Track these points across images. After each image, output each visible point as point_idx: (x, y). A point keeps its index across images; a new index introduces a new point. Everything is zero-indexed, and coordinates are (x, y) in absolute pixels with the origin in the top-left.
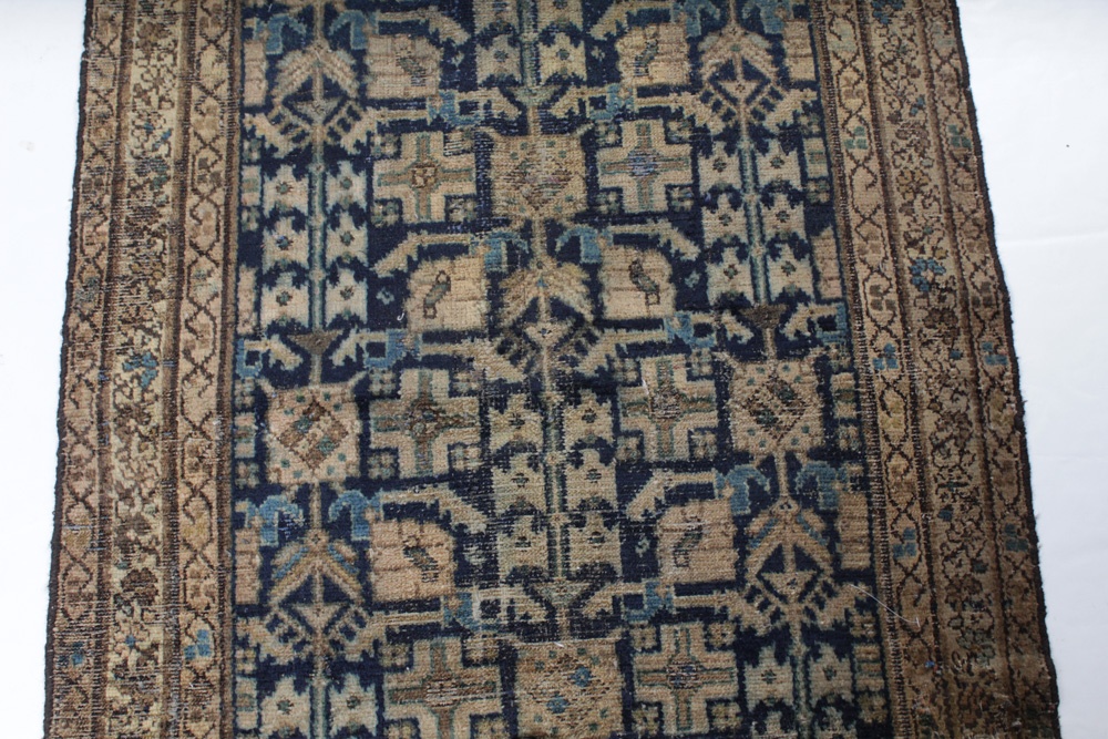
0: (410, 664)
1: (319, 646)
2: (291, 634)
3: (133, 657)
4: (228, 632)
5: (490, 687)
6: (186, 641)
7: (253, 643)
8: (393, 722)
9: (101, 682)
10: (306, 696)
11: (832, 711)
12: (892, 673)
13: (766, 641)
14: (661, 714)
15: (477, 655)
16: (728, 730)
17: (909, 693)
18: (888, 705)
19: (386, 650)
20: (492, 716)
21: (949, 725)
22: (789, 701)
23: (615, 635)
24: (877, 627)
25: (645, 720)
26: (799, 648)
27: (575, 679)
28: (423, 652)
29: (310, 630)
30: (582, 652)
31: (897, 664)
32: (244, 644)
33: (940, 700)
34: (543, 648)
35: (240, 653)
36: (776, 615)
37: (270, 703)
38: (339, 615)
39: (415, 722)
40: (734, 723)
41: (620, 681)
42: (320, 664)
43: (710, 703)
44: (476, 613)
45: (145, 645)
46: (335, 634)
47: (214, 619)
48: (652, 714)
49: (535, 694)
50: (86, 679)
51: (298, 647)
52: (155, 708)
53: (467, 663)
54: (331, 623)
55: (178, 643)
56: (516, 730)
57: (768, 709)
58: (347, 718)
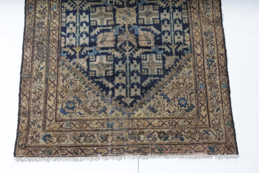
0: (96, 11)
1: (78, 8)
2: (72, 5)
3: (42, 9)
4: (60, 5)
5: (111, 16)
6: (52, 7)
7: (65, 7)
8: (92, 21)
9: (35, 13)
10: (75, 16)
11: (177, 21)
12: (189, 15)
13: (165, 9)
14: (144, 21)
15: (108, 10)
16: (157, 24)
17: (193, 18)
18: (188, 20)
19: (91, 9)
20: (111, 20)
21: (200, 24)
22: (169, 19)
23: (136, 7)
24: (187, 7)
25: (141, 21)
26: (171, 10)
27: (127, 14)
28: (98, 9)
29: (76, 5)
30: (129, 10)
31: (191, 13)
32: (63, 7)
33: (199, 20)
34: (121, 9)
35: (62, 9)
36: (167, 4)
37: (68, 17)
38: (82, 3)
39: (96, 21)
40: (158, 22)
41: (136, 15)
42: (78, 11)
43: (153, 19)
44: (108, 3)
45: (44, 7)
46: (81, 6)
47: (58, 3)
48: (142, 20)
49: (120, 17)
50: (33, 13)
51: (74, 8)
52: (46, 18)
53: (106, 11)
54: (80, 4)
55: (50, 7)
56: (116, 23)
57: (165, 20)
58: (83, 20)
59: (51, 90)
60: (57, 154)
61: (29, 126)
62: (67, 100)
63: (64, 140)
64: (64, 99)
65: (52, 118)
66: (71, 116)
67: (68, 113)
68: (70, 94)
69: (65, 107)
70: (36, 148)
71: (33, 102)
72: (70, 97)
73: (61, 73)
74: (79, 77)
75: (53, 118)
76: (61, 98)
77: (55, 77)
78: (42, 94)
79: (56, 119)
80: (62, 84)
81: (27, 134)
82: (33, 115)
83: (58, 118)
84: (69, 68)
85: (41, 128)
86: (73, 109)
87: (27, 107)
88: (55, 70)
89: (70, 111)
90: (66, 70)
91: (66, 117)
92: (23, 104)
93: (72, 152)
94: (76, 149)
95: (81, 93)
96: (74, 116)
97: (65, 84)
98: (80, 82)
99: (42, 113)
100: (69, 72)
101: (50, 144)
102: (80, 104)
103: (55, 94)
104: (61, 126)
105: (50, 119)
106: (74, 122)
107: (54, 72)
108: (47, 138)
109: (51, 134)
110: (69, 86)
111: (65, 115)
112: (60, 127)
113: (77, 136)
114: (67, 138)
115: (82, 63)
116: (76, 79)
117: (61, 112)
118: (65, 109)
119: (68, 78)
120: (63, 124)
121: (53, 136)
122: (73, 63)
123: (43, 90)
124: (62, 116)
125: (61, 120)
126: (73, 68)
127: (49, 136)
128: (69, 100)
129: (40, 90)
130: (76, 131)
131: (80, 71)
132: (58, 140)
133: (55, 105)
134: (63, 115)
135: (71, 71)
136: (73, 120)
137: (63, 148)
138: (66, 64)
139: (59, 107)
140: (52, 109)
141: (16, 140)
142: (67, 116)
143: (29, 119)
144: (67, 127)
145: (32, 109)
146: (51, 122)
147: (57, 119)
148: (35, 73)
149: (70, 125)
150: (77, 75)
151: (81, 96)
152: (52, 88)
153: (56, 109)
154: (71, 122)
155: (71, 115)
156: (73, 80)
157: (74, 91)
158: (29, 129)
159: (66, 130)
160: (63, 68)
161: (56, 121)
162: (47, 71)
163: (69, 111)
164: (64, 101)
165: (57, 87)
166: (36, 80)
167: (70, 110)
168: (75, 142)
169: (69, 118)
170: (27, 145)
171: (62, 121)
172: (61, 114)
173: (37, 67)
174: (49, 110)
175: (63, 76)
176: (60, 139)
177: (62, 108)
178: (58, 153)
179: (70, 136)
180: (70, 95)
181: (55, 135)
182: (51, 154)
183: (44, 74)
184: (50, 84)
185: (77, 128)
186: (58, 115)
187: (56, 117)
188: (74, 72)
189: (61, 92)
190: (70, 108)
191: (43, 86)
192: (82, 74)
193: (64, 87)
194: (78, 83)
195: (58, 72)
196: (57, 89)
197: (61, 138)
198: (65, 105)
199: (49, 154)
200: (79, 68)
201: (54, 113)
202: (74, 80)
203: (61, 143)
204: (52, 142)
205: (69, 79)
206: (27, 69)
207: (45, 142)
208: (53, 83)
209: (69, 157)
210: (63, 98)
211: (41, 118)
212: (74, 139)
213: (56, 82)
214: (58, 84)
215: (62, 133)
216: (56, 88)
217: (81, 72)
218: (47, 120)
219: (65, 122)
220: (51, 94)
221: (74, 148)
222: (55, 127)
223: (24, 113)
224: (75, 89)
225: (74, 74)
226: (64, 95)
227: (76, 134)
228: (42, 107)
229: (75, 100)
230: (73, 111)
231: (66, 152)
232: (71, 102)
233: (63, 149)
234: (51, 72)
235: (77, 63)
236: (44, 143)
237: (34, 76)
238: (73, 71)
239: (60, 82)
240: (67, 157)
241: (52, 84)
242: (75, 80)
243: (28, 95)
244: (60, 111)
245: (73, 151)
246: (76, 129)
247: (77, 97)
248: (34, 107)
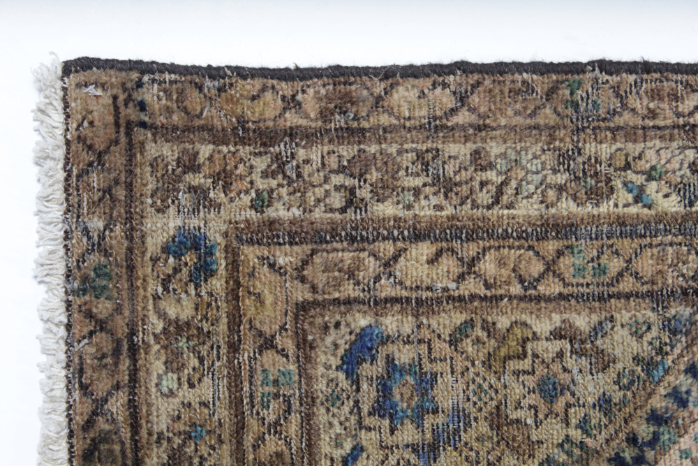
59: (501, 263)
60: (86, 331)
61: (265, 137)
62: (438, 367)
63: (175, 365)
64: (441, 348)
65: (321, 279)
66: (334, 399)
67: (357, 383)
68: (480, 386)
69: (390, 360)
70: (121, 193)
71: (420, 156)
72: (461, 385)
73: (612, 319)
74: (589, 435)
75: (321, 286)
76: (448, 332)
77: (589, 279)
78: (475, 205)
79: (315, 303)
80: (543, 326)
81: (209, 129)
82: (333, 162)
83: (319, 320)
84: (649, 365)
85: (252, 215)
86: (383, 407)
87: (385, 120)
88: (631, 280)
89: (368, 394)
90: (635, 347)
91: (328, 367)
92: (404, 96)
93: (102, 424)
94: (117, 448)
95: (488, 453)
96: (336, 422)
97: (540, 346)
98: (561, 445)
99: (350, 214)
100: (619, 366)
101: (150, 281)
102: (415, 450)
103: (472, 286)
104: (268, 343)
105: (310, 268)
106: (293, 426)
107: (621, 274)
108: (190, 258)
109: (218, 284)
110: (534, 372)
111: (340, 362)
112: (261, 334)
113: (204, 450)
114: (192, 386)
115: (683, 447)
116: (576, 415)
117: (363, 334)
118: (381, 362)
119: (584, 361)
120: (283, 353)
121: (206, 297)
122: (684, 389)
123: (496, 211)
124: (336, 346)
125: (305, 340)
126: (650, 395)
127: (204, 270)
128: (440, 380)
129: (500, 192)
130: (240, 443)
131: (632, 440)
132: (177, 328)
133: (405, 293)
134: (341, 352)
135: (632, 383)
136: (308, 418)
137: (125, 364)
138: (672, 347)
139: (392, 323)
140: (377, 279)
141: (173, 68)
142: (332, 374)
143: (310, 137)
144: (259, 377)
145: (373, 149)
146: (295, 274)
147: (312, 312)
148: (605, 150)
149: (277, 396)
150: (605, 421)
151: (467, 459)
152: (514, 270)
153: (376, 303)
154: (295, 404)
155: (338, 403)
156: (573, 394)
157: (498, 407)
158: (243, 141)
159: (245, 374)
160: (649, 328)
161: (303, 308)
162: (623, 227)
163: (365, 386)
164: (430, 349)
165: (522, 299)
166: (564, 159)
167: (374, 394)
168: (169, 440)
169: (321, 386)
170: (140, 134)
171: (298, 346)
172: (343, 339)
173: (644, 165)
174: (372, 259)
175: (598, 330)
176: (182, 343)
177: (386, 340)
178: (91, 333)
179: (204, 404)
180: (471, 388)
181: (209, 305)
182: (85, 291)
183: (604, 208)
184: (537, 254)
185: (255, 447)
186: (338, 317)
187: (323, 305)
188: (624, 403)
189: (489, 328)
190: (385, 390)
191: (528, 209)
192: (609, 453)
193: (525, 340)
194: (553, 431)
195: (618, 296)
196: (511, 298)
197: (193, 350)
198: (404, 355)
199: (85, 279)
200: (652, 429)
201: (350, 290)
202: (572, 401)
203: (157, 347)
204: (166, 289)
205: (575, 371)
206: (634, 102)
207: (166, 249)
208: (548, 270)
209: (69, 408)
210: (454, 342)
211: (318, 214)
212: (182, 428)
213: (551, 287)
214: (543, 304)
215: (224, 350)
216: (516, 289)
217: (624, 444)
218: (301, 250)
219: (293, 367)
220: (473, 262)
221: (126, 433)
222: (262, 303)
223: (344, 103)
224: (514, 416)
225: (609, 401)
226: (470, 349)
227: (221, 442)
228: (387, 209)
229: (440, 419)
230: (365, 409)
231: (102, 386)
232: (424, 394)
233: (116, 364)
234: (617, 253)
235: (686, 414)
236: (154, 244)
237: (590, 148)
238: (629, 394)
239: (557, 318)
240: (65, 394)
241: (537, 268)
242: (573, 410)
243: (463, 117)
244: (363, 329)
245: (107, 427)
246: (249, 440)
247: (457, 431)
248: (387, 160)
